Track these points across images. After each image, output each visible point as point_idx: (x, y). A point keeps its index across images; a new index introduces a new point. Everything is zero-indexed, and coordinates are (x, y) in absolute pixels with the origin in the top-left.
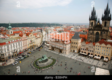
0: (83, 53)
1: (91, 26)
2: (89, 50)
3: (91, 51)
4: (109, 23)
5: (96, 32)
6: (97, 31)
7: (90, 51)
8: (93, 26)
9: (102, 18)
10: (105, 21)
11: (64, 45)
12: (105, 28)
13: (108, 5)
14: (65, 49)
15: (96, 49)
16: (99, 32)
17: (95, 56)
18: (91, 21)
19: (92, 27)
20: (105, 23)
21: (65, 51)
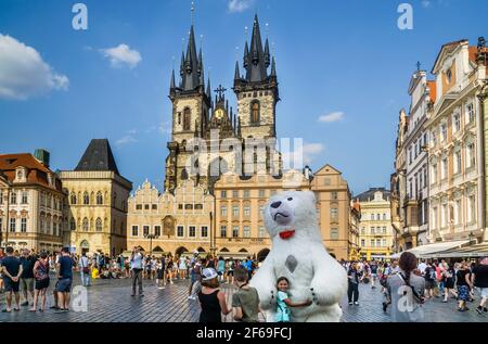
1: (179, 128)
2: (180, 229)
3: (192, 231)
4: (270, 105)
7: (186, 231)
8: (193, 128)
9: (235, 81)
10: (252, 98)
11: (14, 201)
12: (253, 134)
13: (256, 29)
14: (18, 229)
18: (181, 105)
19: (185, 136)
20: (252, 109)
21: (17, 241)
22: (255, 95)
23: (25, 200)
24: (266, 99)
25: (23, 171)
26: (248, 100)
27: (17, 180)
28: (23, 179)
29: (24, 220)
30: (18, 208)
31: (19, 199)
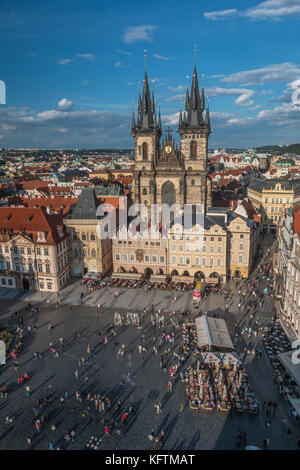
0: (125, 271)
1: (140, 158)
2: (147, 257)
3: (154, 259)
4: (204, 145)
5: (161, 184)
6: (165, 180)
7: (151, 259)
8: (150, 158)
9: (179, 126)
10: (191, 139)
11: (39, 253)
12: (192, 165)
14: (44, 271)
15: (174, 249)
16: (176, 181)
17: (174, 278)
18: (141, 140)
19: (145, 164)
20: (191, 147)
21: (45, 278)
22: (194, 137)
23: (46, 253)
24: (201, 141)
25: (43, 234)
26: (188, 140)
27: (39, 240)
28: (44, 240)
29: (48, 266)
30: (43, 258)
31: (43, 252)
